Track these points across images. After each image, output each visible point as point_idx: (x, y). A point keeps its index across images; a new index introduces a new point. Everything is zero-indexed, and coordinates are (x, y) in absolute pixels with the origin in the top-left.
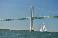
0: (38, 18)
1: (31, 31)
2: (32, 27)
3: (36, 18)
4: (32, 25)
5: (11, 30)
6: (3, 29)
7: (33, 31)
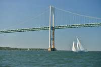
0: (62, 27)
1: (50, 50)
2: (52, 44)
3: (58, 28)
4: (53, 39)
5: (20, 49)
6: (6, 48)
7: (53, 49)
